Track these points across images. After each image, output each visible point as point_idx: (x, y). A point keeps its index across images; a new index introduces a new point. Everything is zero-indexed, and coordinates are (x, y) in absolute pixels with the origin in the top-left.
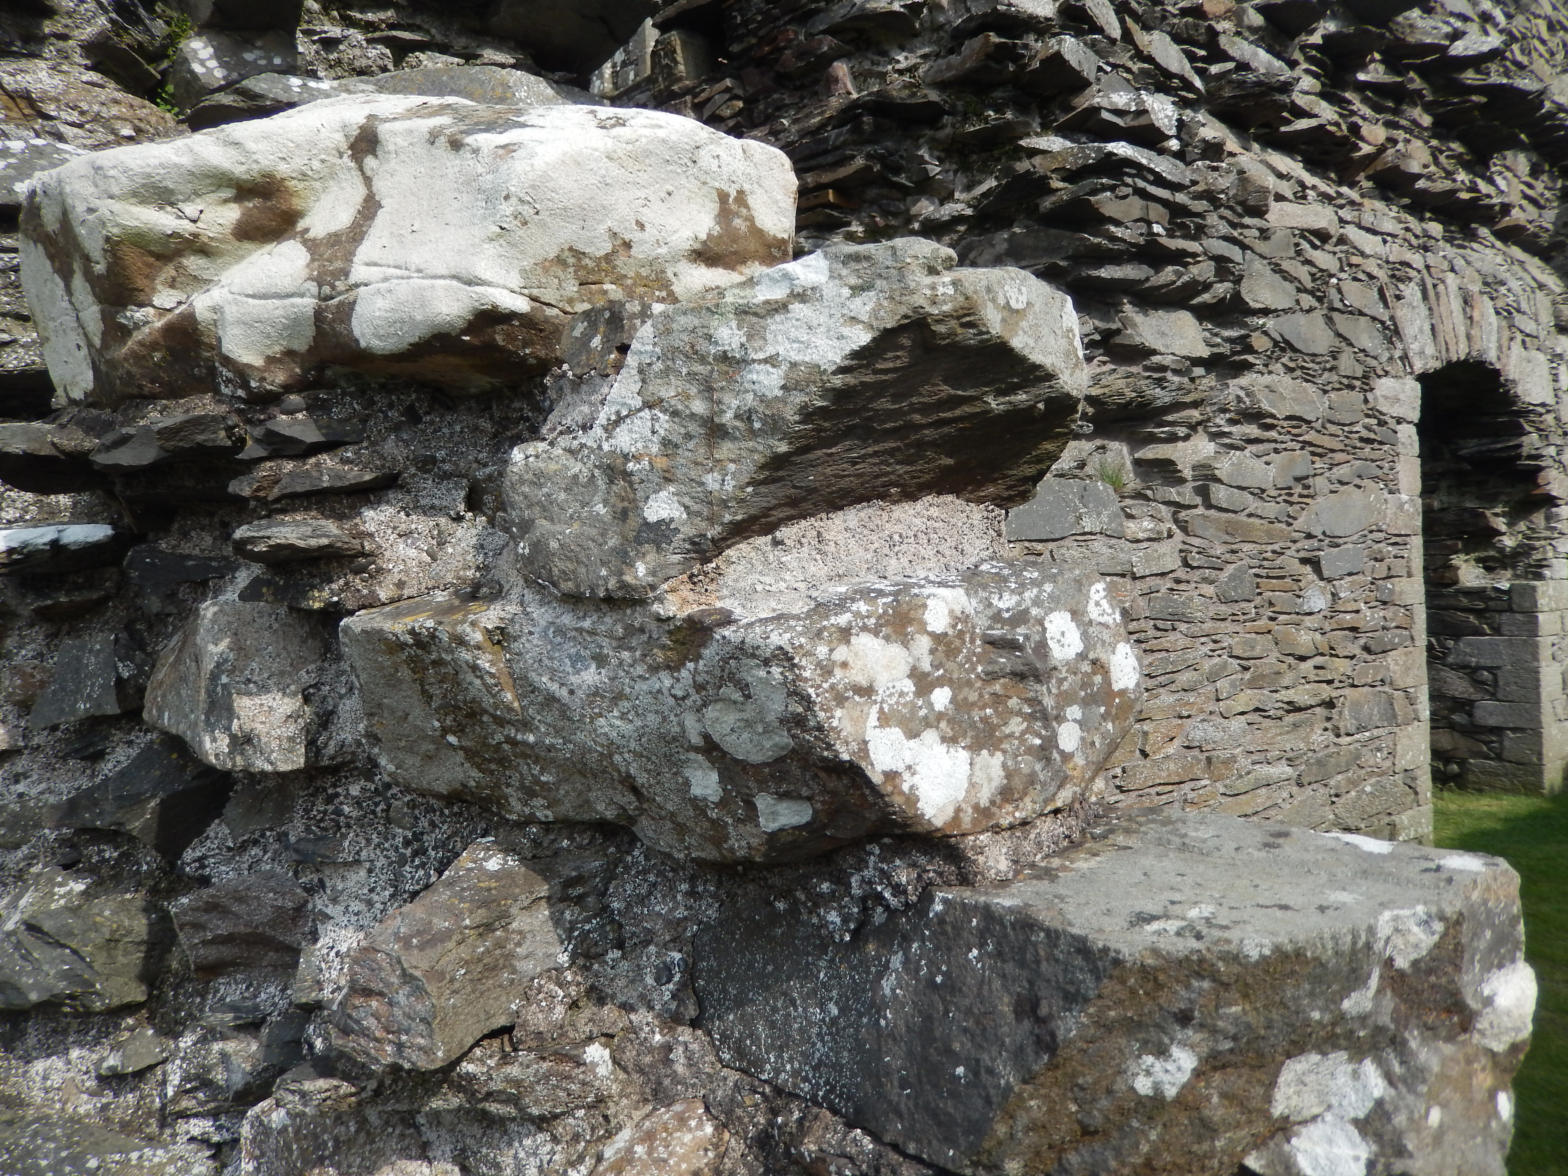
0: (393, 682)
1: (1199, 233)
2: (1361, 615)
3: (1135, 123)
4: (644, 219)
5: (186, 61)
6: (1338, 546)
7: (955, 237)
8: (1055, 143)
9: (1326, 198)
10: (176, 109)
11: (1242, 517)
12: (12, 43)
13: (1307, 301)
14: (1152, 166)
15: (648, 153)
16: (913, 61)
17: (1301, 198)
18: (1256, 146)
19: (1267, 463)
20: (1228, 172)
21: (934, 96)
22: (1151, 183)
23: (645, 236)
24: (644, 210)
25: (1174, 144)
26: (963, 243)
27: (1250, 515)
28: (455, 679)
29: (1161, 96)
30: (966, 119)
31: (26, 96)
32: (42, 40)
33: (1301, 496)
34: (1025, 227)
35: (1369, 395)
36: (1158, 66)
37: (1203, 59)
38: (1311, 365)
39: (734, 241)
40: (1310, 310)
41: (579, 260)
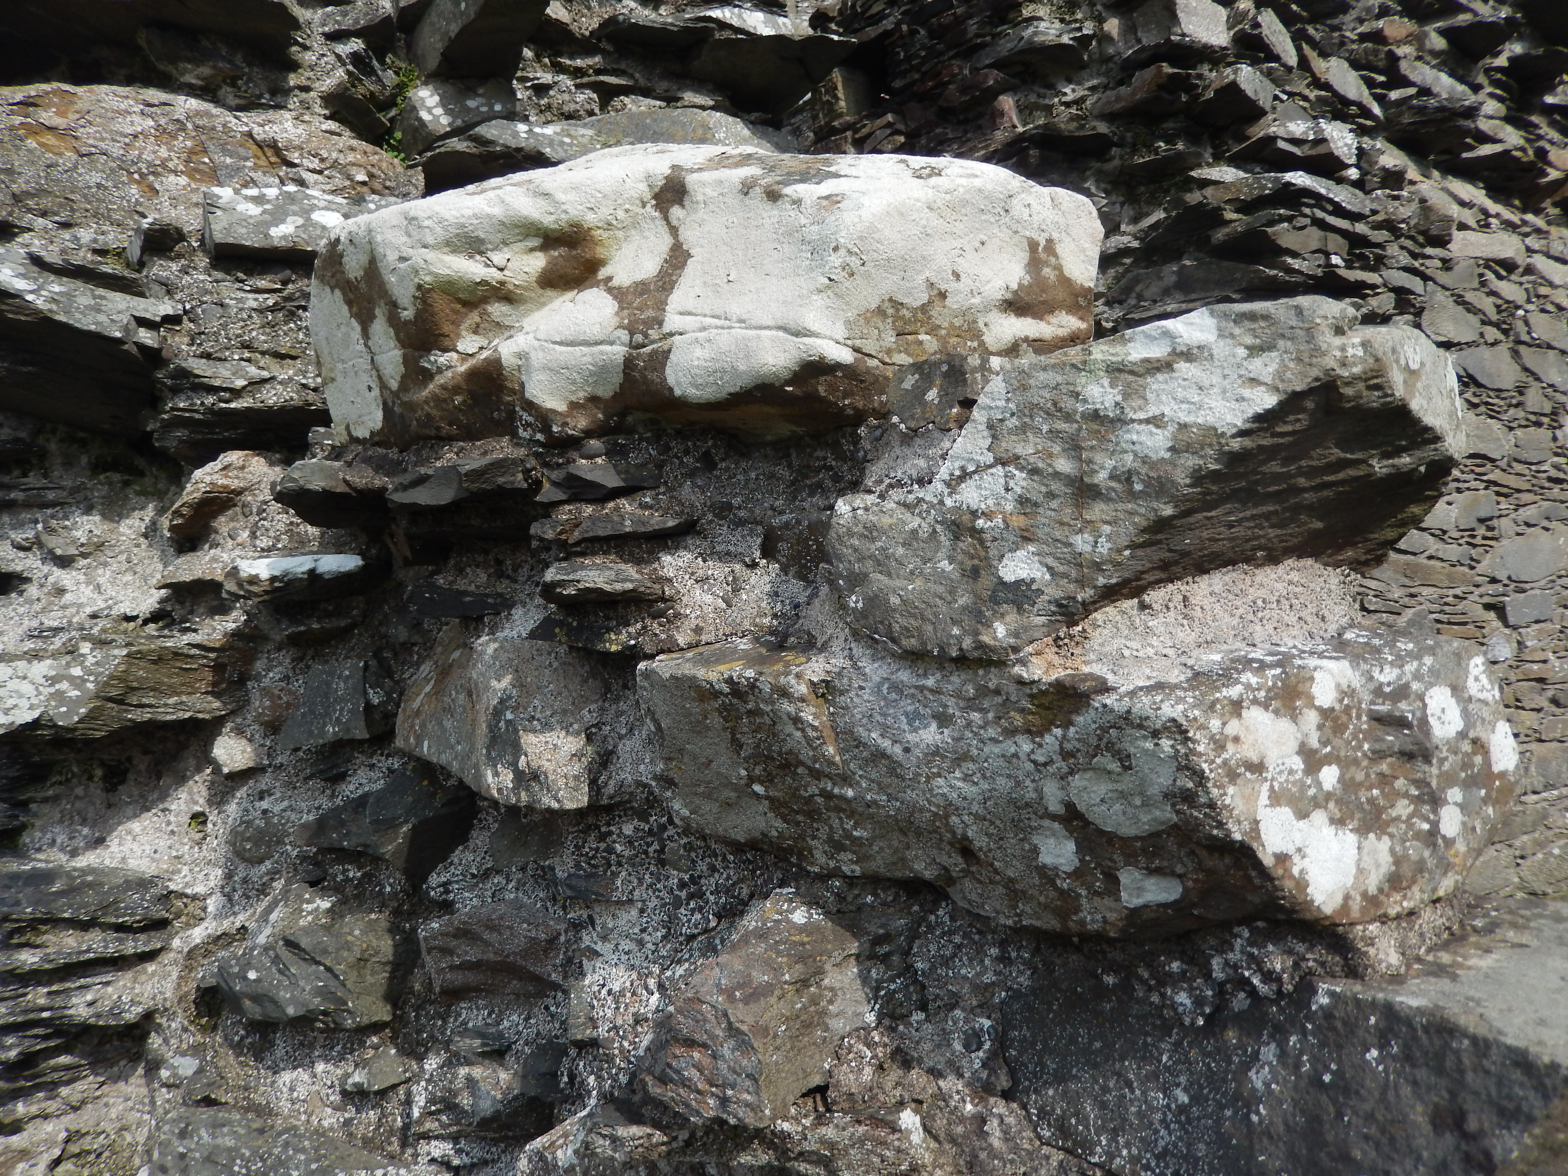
0: (699, 728)
1: (1379, 264)
2: (1549, 666)
3: (1313, 152)
4: (959, 270)
5: (414, 109)
6: (1524, 591)
7: (1121, 269)
8: (1228, 174)
9: (1509, 226)
10: (402, 155)
11: (1422, 559)
12: (261, 96)
13: (1492, 333)
14: (1331, 196)
15: (965, 203)
16: (1081, 93)
17: (1484, 226)
18: (1436, 174)
19: (1449, 504)
20: (1410, 200)
21: (1102, 128)
22: (1330, 213)
23: (960, 286)
24: (960, 260)
25: (1353, 173)
26: (1129, 275)
27: (1430, 558)
28: (772, 729)
29: (1338, 124)
30: (1134, 150)
31: (273, 146)
32: (287, 92)
33: (1485, 538)
34: (1195, 259)
35: (1558, 433)
36: (1335, 93)
37: (1382, 85)
38: (1496, 401)
39: (1043, 291)
40: (1495, 343)
41: (897, 310)
